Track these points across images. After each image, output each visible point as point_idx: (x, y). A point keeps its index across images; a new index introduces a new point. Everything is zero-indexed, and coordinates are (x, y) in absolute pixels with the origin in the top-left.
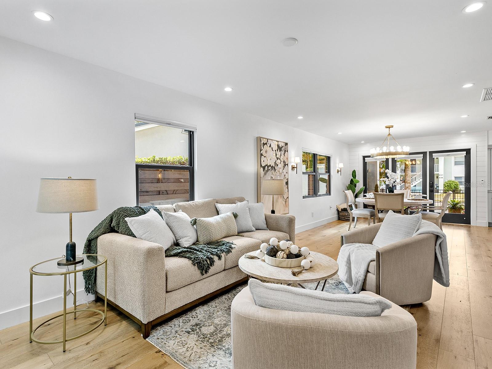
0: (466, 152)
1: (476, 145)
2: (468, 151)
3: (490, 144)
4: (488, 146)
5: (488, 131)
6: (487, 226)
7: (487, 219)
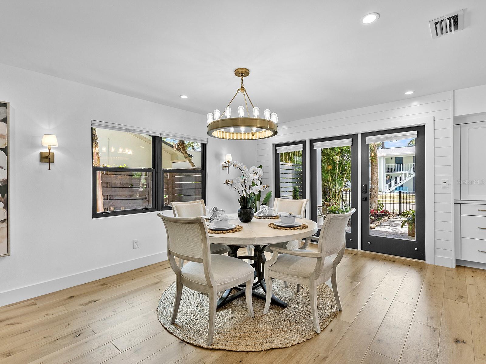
0: (416, 131)
1: (434, 117)
2: (420, 130)
3: (458, 114)
4: (456, 118)
5: (454, 91)
6: (454, 266)
7: (453, 253)
